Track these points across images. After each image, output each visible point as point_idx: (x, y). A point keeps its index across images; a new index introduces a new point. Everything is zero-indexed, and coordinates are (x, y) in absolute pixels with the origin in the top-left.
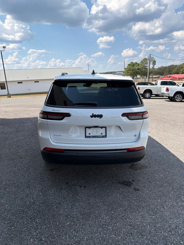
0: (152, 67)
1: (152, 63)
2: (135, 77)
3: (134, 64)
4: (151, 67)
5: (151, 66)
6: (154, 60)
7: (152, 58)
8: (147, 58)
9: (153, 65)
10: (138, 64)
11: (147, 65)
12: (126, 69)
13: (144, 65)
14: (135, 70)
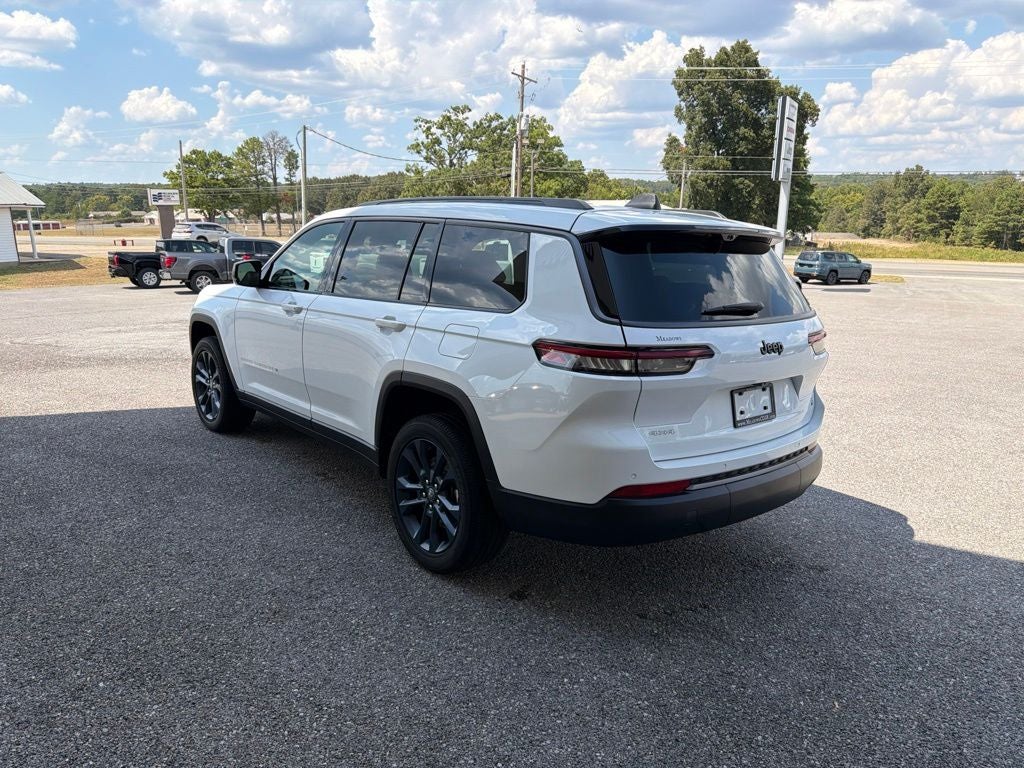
0: (287, 179)
1: (282, 162)
2: (219, 214)
3: (208, 161)
4: (281, 180)
5: (282, 174)
6: (290, 150)
7: (281, 141)
8: (261, 140)
9: (287, 171)
10: (226, 159)
11: (266, 169)
12: (172, 176)
13: (252, 168)
14: (215, 184)
